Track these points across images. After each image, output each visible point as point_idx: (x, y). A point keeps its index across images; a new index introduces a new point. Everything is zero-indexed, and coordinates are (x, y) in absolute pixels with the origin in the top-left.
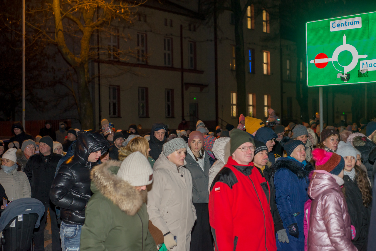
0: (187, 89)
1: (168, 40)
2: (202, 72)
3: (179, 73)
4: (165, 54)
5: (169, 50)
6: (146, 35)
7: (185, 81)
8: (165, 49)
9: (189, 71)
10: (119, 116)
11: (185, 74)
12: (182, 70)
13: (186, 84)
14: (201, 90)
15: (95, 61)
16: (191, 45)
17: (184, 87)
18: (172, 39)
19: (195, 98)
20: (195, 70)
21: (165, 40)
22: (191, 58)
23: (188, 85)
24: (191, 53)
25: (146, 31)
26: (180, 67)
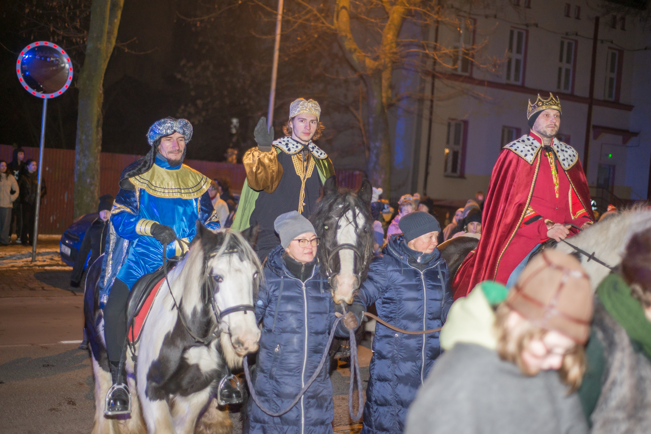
0: (595, 137)
1: (569, 44)
2: (629, 108)
3: (585, 107)
4: (560, 69)
5: (568, 61)
6: (527, 32)
7: (593, 123)
8: (561, 60)
9: (604, 103)
10: (462, 176)
11: (596, 108)
12: (591, 101)
13: (595, 127)
14: (625, 141)
15: (427, 73)
16: (613, 55)
17: (591, 132)
18: (576, 42)
19: (610, 155)
20: (616, 104)
21: (562, 43)
22: (611, 80)
23: (600, 129)
24: (612, 71)
25: (527, 25)
26: (587, 95)
